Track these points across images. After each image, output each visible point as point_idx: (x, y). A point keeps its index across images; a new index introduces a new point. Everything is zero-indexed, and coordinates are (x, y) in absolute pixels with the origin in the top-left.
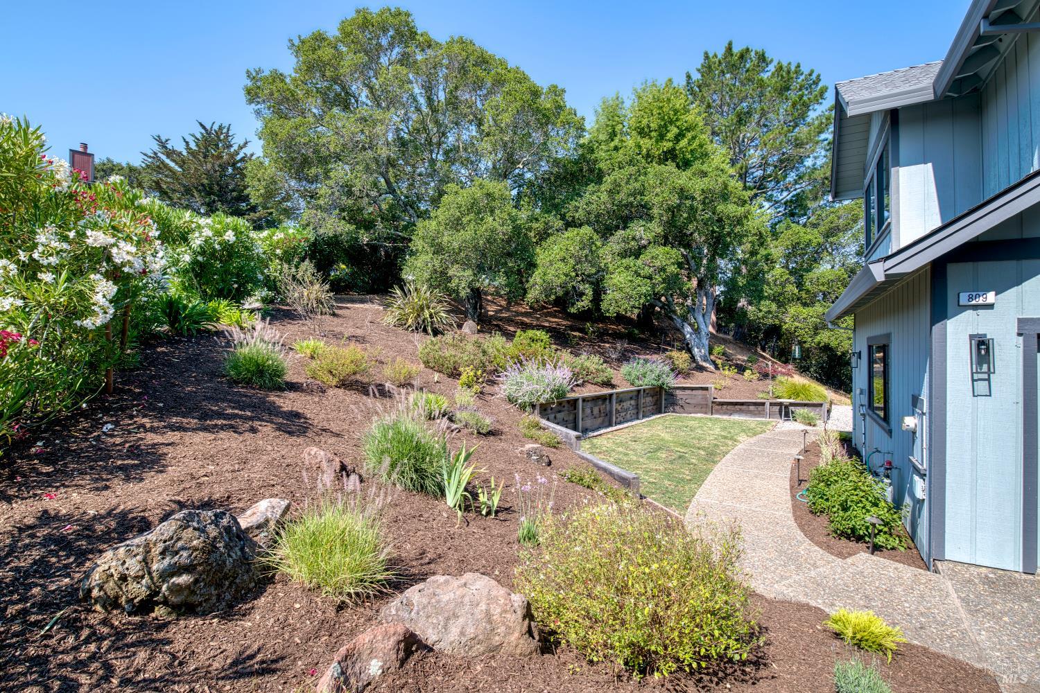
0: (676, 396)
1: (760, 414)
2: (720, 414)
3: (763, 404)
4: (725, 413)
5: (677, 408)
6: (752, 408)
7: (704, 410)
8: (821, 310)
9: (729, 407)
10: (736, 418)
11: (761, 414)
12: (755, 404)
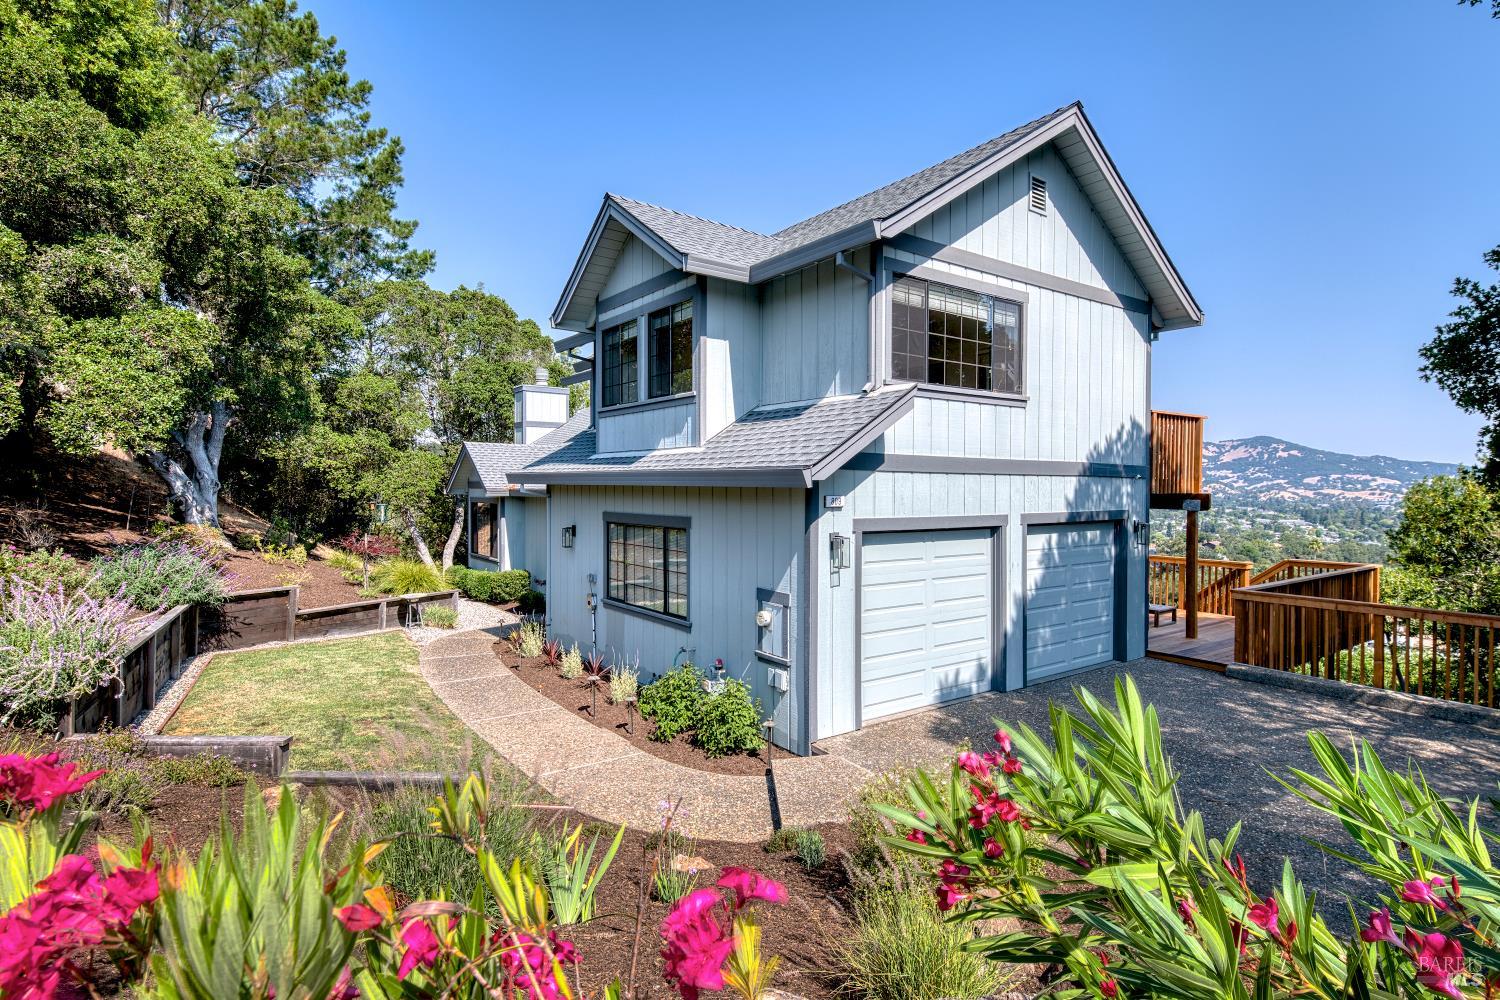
0: (224, 615)
1: (371, 623)
2: (309, 635)
3: (376, 606)
4: (317, 633)
5: (226, 638)
6: (359, 615)
7: (279, 633)
8: (365, 441)
9: (324, 620)
10: (336, 636)
11: (373, 623)
12: (365, 608)
